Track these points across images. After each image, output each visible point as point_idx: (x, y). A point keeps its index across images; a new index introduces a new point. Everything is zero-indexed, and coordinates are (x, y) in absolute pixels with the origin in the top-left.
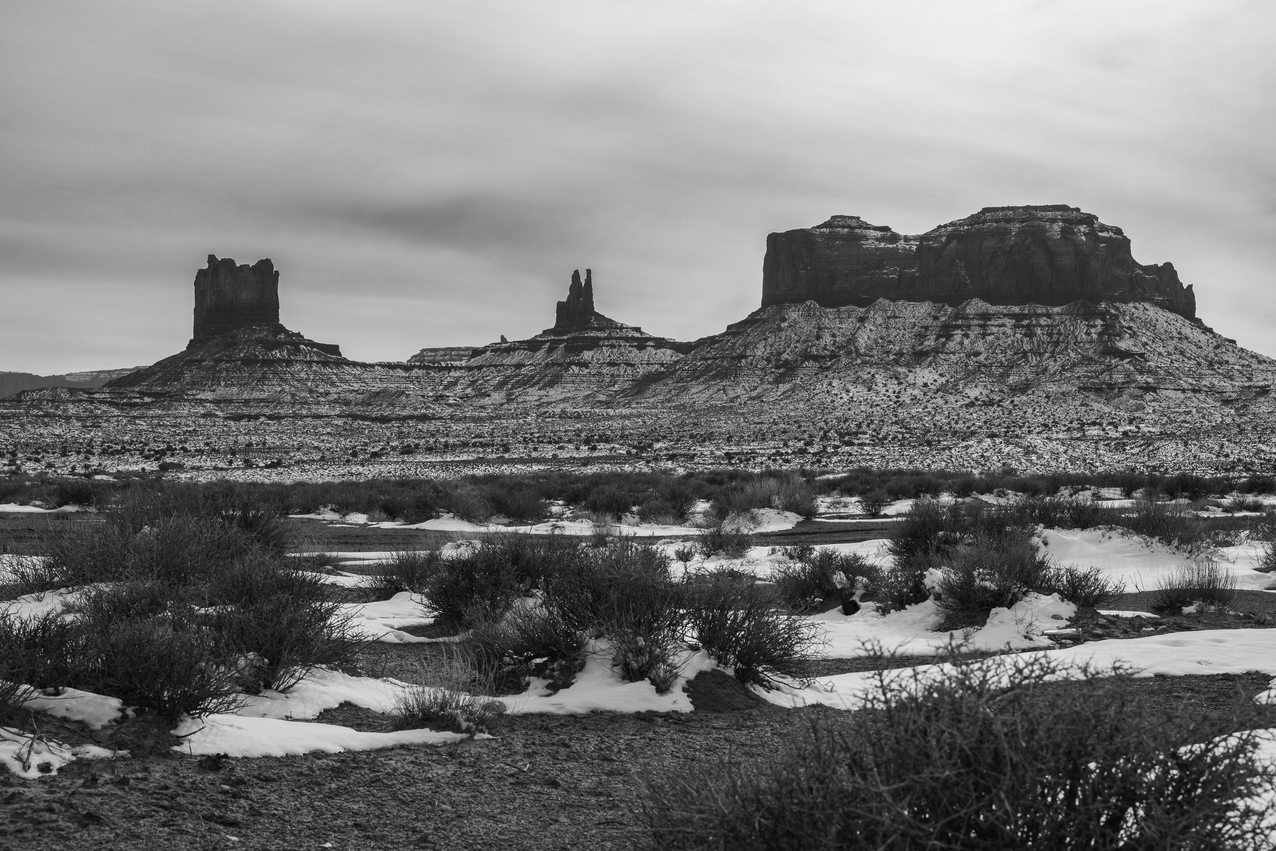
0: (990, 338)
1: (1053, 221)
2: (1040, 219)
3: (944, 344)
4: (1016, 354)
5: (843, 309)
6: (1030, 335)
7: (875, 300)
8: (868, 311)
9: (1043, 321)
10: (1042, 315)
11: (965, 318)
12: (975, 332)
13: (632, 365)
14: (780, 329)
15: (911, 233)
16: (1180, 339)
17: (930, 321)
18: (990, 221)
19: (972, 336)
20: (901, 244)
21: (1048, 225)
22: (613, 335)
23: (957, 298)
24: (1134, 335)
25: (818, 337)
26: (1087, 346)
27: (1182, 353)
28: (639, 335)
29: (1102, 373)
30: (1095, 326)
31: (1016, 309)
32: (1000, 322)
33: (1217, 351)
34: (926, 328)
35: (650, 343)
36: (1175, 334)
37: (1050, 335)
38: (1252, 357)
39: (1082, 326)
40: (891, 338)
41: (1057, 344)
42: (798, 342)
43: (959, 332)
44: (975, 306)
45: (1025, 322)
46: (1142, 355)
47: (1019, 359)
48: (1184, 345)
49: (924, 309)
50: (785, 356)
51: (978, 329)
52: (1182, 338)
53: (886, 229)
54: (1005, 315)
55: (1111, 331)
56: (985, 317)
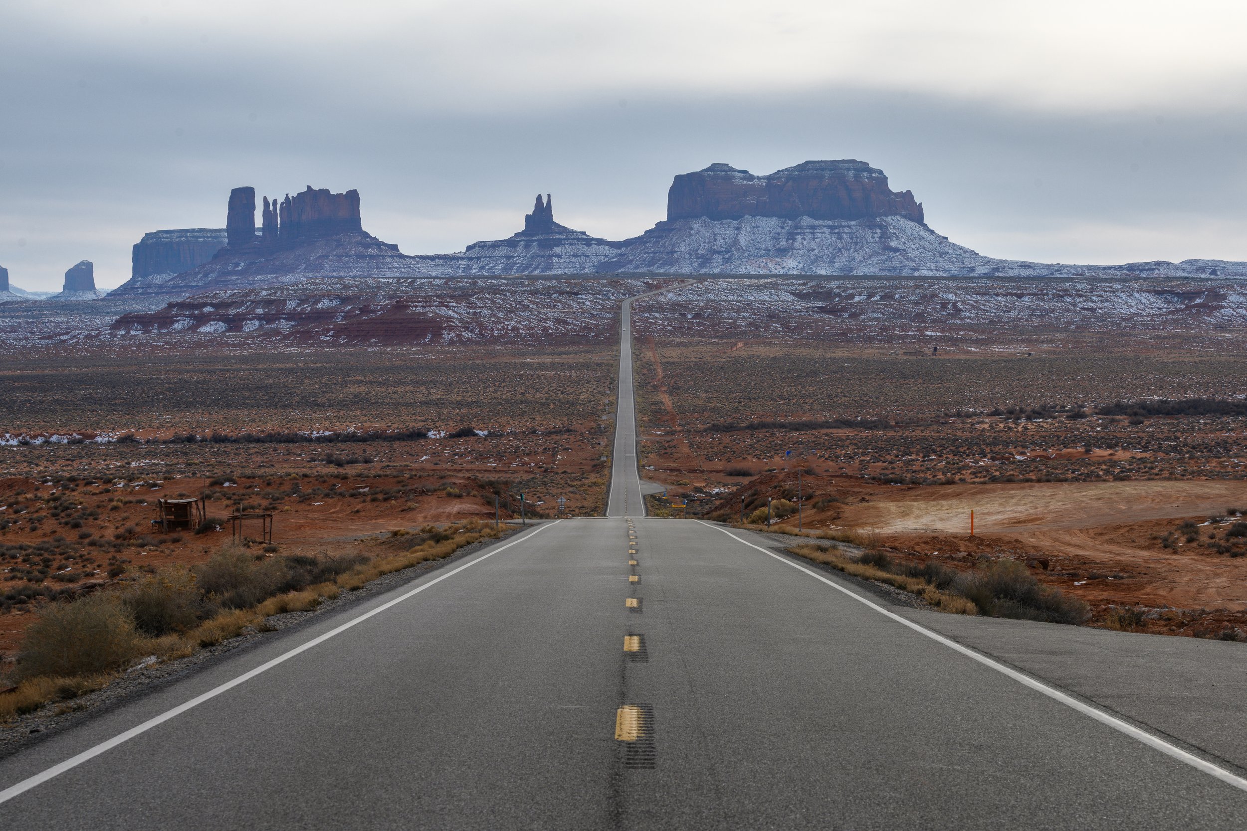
0: (818, 240)
1: (848, 169)
2: (841, 169)
3: (792, 244)
4: (834, 249)
5: (724, 222)
6: (841, 238)
7: (743, 216)
8: (740, 223)
9: (846, 229)
10: (845, 226)
11: (801, 228)
12: (808, 237)
13: (588, 256)
14: (691, 235)
15: (761, 174)
16: (920, 239)
17: (779, 230)
18: (812, 169)
19: (807, 239)
20: (756, 181)
21: (846, 172)
22: (570, 236)
23: (793, 215)
24: (897, 238)
25: (715, 240)
26: (874, 245)
27: (924, 248)
28: (585, 237)
29: (887, 261)
30: (877, 233)
31: (830, 223)
32: (822, 230)
33: (941, 246)
34: (778, 234)
35: (593, 242)
36: (917, 236)
37: (852, 238)
38: (960, 249)
39: (869, 234)
40: (758, 240)
41: (856, 243)
42: (705, 242)
43: (799, 236)
44: (806, 221)
45: (836, 231)
46: (904, 250)
47: (837, 253)
48: (922, 242)
49: (773, 222)
50: (700, 251)
51: (810, 235)
52: (921, 238)
53: (745, 172)
54: (824, 226)
55: (885, 236)
56: (813, 227)
